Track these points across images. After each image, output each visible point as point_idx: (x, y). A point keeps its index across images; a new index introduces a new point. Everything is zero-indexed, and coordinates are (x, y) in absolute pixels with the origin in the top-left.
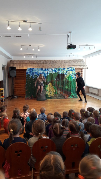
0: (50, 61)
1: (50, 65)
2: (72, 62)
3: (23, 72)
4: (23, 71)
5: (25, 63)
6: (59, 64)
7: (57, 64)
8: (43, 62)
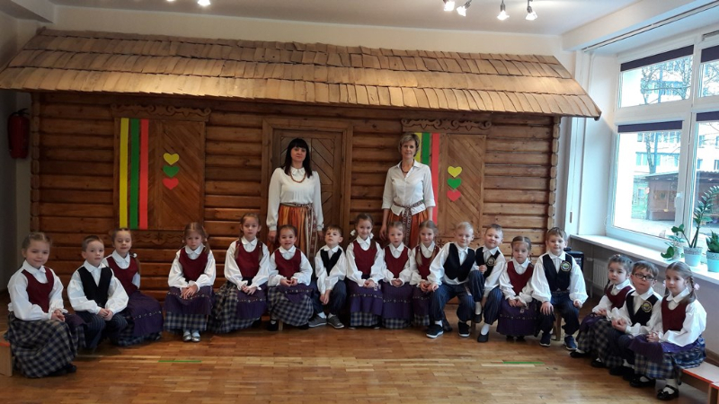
0: (324, 50)
1: (322, 73)
2: (483, 67)
3: (105, 114)
4: (108, 106)
5: (136, 50)
6: (387, 79)
7: (371, 77)
8: (269, 56)
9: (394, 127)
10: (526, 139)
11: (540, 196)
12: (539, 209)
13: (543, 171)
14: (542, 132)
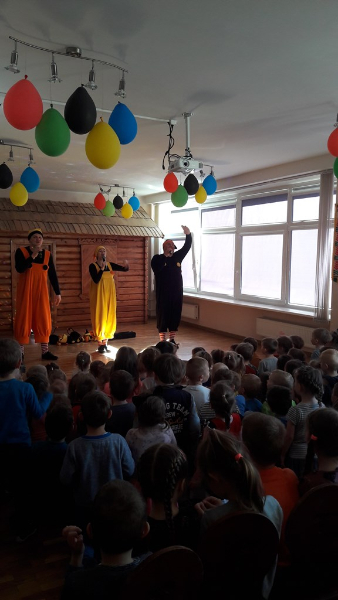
9: (75, 242)
10: (134, 247)
11: (141, 273)
12: (141, 279)
13: (141, 261)
14: (140, 244)
